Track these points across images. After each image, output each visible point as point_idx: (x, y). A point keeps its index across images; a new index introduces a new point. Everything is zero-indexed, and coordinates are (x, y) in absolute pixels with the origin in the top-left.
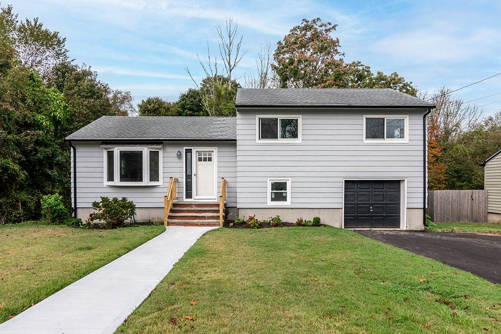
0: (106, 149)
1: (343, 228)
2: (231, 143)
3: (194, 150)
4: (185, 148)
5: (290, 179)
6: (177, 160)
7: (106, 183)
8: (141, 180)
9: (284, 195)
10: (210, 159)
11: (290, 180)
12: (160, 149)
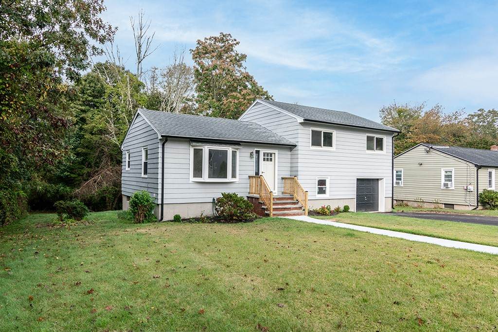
0: (193, 146)
1: (355, 212)
2: (291, 147)
3: (262, 151)
4: (255, 149)
5: (329, 177)
6: (249, 159)
7: (192, 179)
8: (226, 177)
9: (324, 189)
10: (271, 160)
11: (329, 179)
12: (237, 149)
